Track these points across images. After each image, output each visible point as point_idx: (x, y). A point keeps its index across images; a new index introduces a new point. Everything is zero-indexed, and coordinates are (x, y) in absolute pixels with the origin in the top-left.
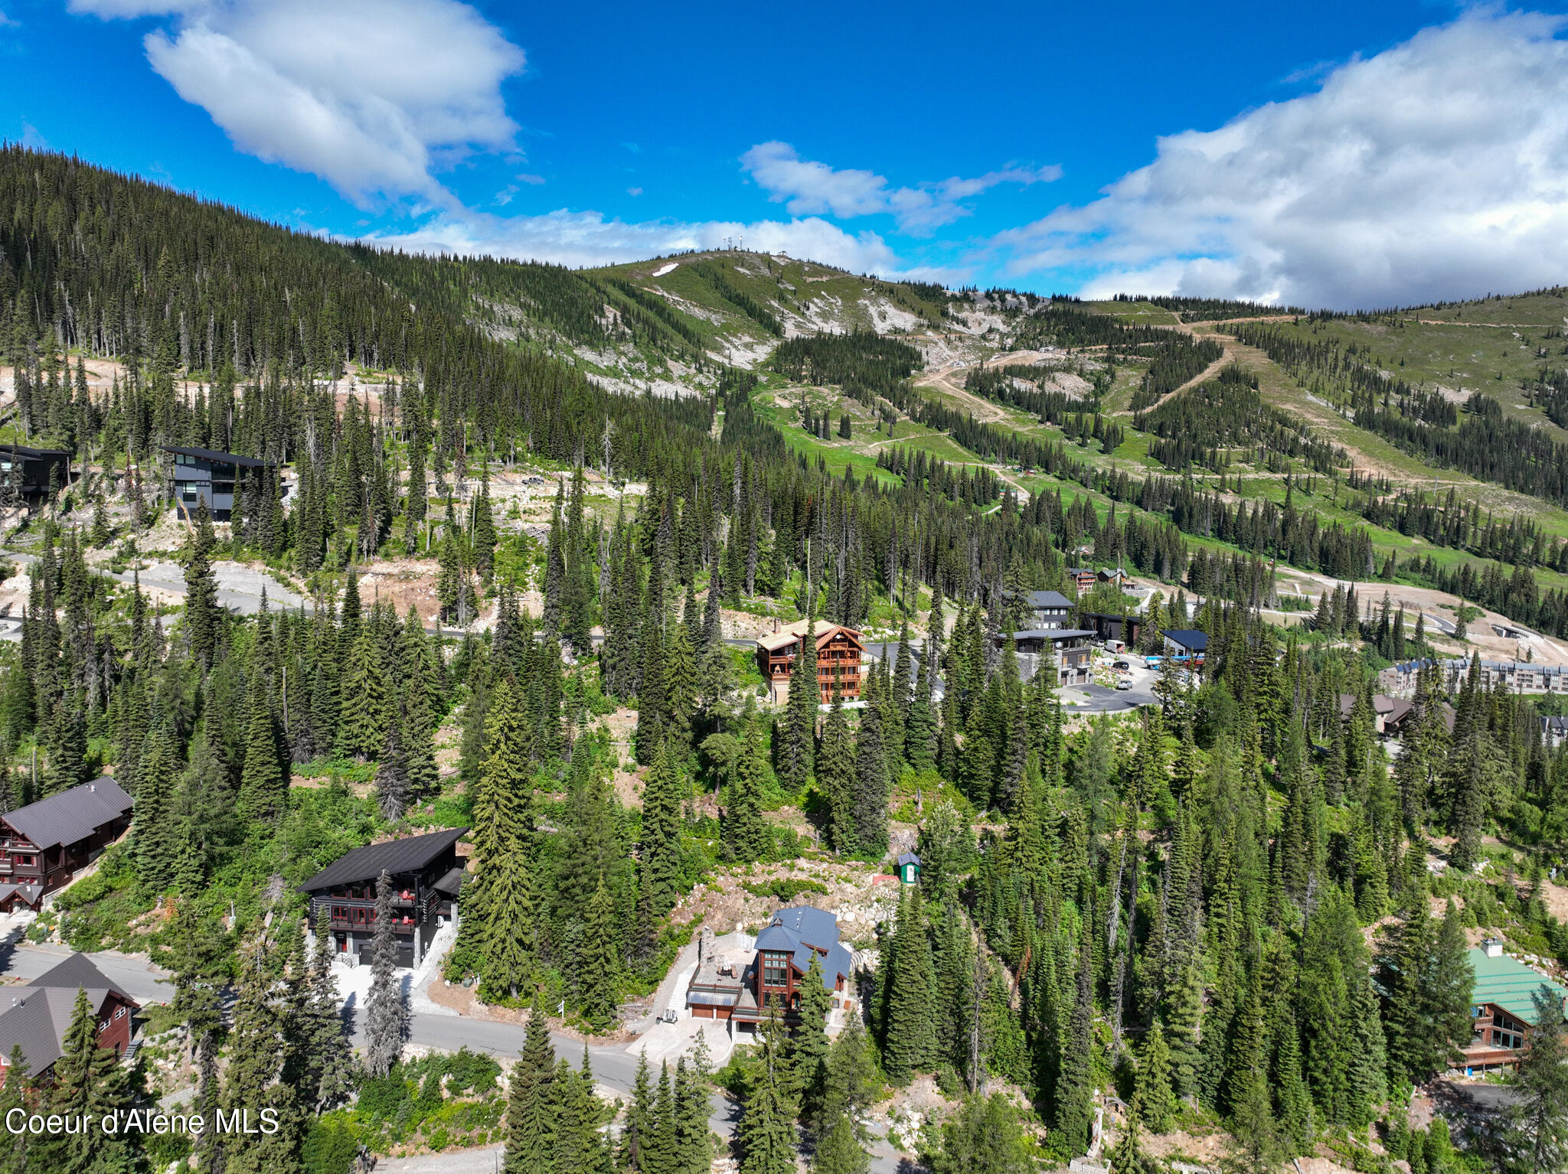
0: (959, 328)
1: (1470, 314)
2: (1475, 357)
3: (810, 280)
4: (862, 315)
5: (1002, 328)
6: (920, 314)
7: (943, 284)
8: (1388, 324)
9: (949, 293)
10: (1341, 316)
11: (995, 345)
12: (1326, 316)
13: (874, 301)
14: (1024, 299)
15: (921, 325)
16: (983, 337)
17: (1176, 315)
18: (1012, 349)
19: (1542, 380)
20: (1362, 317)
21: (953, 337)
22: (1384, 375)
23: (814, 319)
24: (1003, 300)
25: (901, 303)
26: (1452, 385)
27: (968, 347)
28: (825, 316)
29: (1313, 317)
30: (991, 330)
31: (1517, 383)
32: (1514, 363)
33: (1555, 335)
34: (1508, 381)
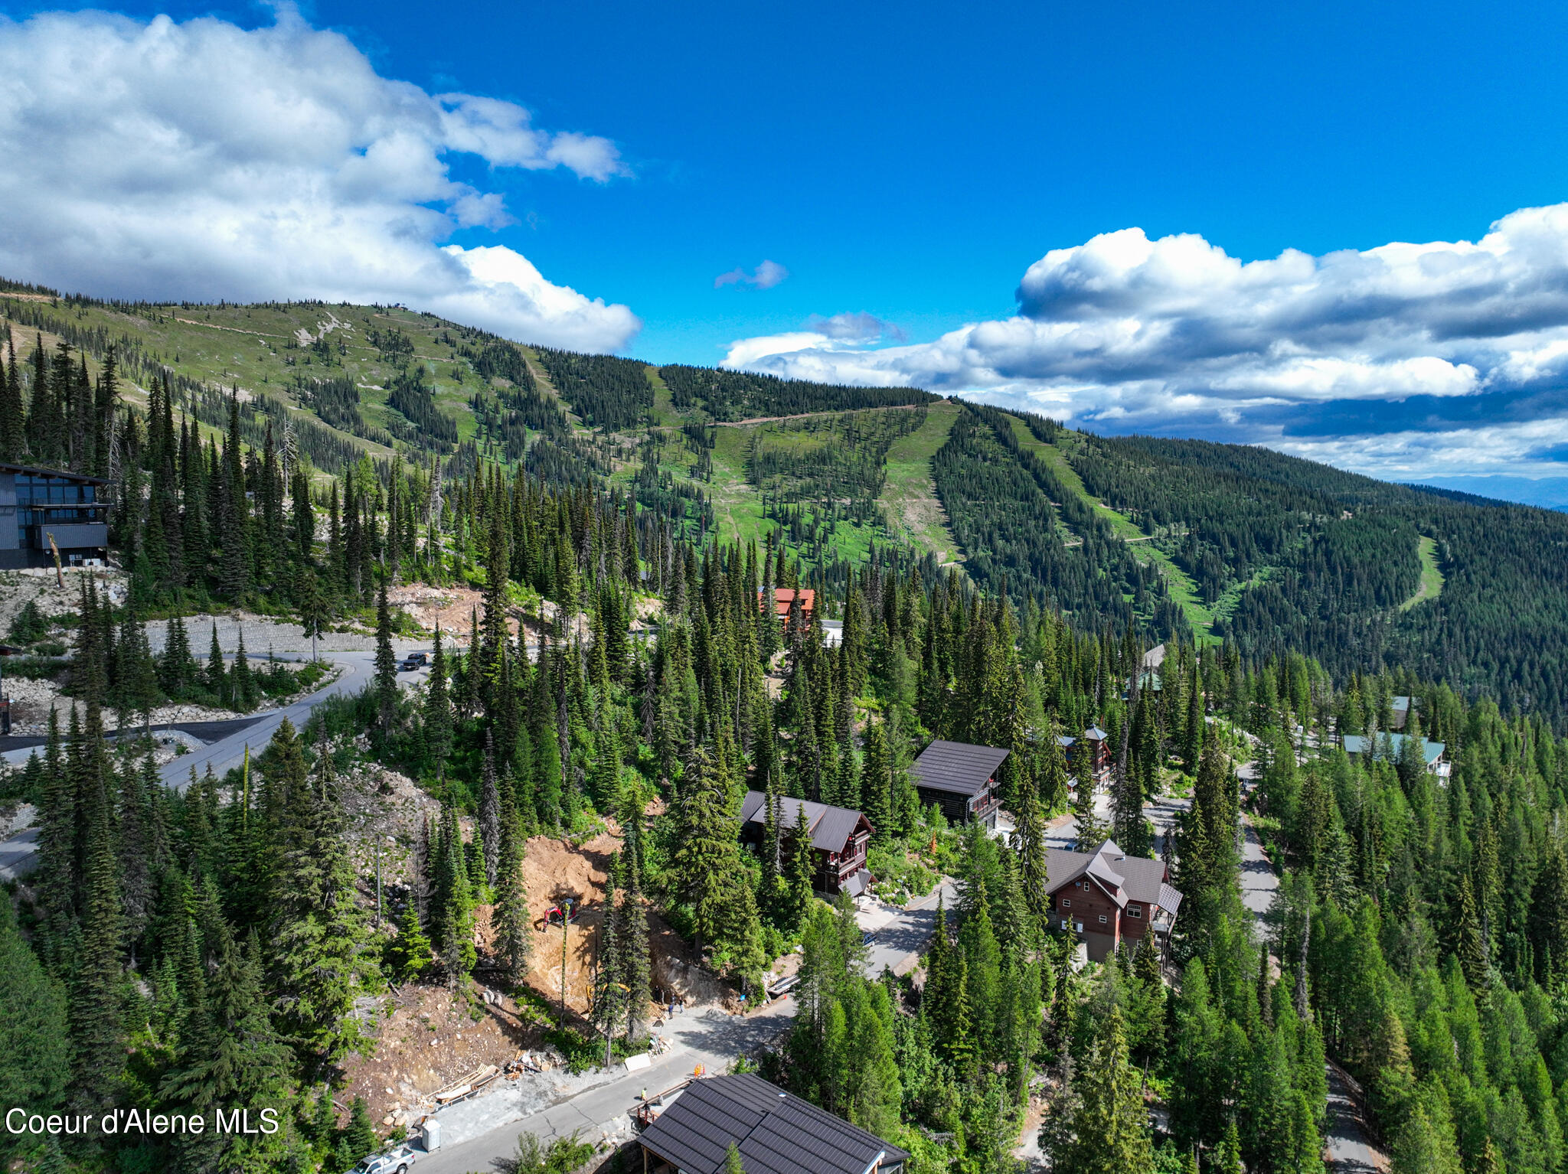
1: (217, 318)
8: (149, 318)
10: (99, 304)
12: (86, 302)
19: (300, 386)
20: (118, 307)
26: (226, 384)
29: (70, 301)
31: (280, 387)
32: (272, 368)
33: (293, 346)
34: (272, 384)
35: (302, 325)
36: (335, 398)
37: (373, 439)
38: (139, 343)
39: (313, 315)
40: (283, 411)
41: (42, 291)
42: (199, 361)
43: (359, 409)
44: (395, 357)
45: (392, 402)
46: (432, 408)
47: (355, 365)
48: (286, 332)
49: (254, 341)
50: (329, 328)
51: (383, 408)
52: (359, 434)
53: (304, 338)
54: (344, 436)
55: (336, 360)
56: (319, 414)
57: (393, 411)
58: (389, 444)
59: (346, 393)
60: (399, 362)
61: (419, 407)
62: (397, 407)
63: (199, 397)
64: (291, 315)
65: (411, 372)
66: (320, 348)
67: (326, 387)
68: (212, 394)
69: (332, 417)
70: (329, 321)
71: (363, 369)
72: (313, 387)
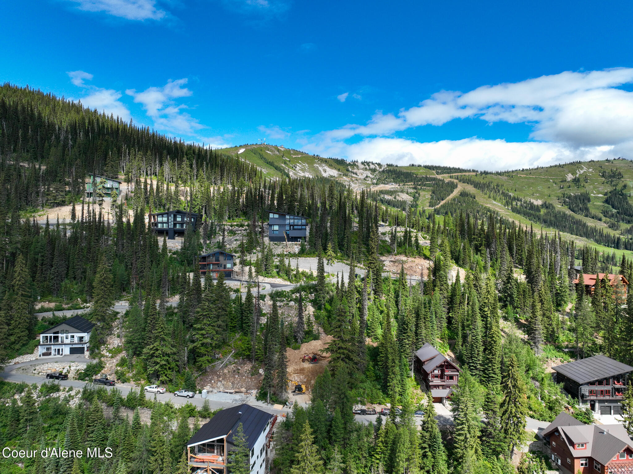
0: (355, 176)
1: (534, 173)
2: (540, 188)
3: (294, 156)
4: (316, 170)
5: (371, 176)
6: (339, 170)
7: (345, 159)
8: (508, 176)
9: (348, 163)
10: (491, 173)
11: (369, 182)
12: (486, 173)
13: (320, 165)
14: (376, 165)
15: (341, 175)
16: (365, 179)
17: (434, 172)
18: (377, 184)
19: (564, 197)
20: (498, 174)
21: (354, 179)
22: (512, 194)
23: (299, 171)
24: (369, 166)
25: (331, 166)
26: (534, 198)
27: (360, 183)
28: (303, 170)
29: (481, 173)
30: (367, 177)
31: (556, 198)
32: (553, 191)
33: (564, 181)
34: (552, 197)
35: (569, 172)
36: (579, 201)
37: (593, 218)
38: (502, 185)
39: (575, 167)
40: (553, 208)
41: (474, 171)
42: (524, 190)
43: (589, 205)
44: (612, 181)
45: (607, 201)
46: (627, 203)
47: (591, 187)
48: (562, 176)
49: (548, 180)
50: (582, 172)
51: (602, 204)
52: (586, 216)
53: (570, 177)
54: (579, 217)
55: (582, 185)
56: (570, 208)
57: (606, 205)
58: (600, 220)
59: (585, 198)
60: (613, 183)
61: (620, 203)
62: (608, 203)
63: (519, 203)
64: (565, 168)
65: (619, 188)
66: (576, 181)
67: (576, 197)
68: (525, 202)
69: (576, 209)
70: (582, 169)
71: (595, 188)
72: (569, 197)
